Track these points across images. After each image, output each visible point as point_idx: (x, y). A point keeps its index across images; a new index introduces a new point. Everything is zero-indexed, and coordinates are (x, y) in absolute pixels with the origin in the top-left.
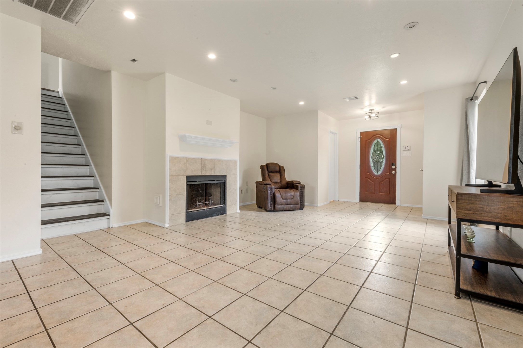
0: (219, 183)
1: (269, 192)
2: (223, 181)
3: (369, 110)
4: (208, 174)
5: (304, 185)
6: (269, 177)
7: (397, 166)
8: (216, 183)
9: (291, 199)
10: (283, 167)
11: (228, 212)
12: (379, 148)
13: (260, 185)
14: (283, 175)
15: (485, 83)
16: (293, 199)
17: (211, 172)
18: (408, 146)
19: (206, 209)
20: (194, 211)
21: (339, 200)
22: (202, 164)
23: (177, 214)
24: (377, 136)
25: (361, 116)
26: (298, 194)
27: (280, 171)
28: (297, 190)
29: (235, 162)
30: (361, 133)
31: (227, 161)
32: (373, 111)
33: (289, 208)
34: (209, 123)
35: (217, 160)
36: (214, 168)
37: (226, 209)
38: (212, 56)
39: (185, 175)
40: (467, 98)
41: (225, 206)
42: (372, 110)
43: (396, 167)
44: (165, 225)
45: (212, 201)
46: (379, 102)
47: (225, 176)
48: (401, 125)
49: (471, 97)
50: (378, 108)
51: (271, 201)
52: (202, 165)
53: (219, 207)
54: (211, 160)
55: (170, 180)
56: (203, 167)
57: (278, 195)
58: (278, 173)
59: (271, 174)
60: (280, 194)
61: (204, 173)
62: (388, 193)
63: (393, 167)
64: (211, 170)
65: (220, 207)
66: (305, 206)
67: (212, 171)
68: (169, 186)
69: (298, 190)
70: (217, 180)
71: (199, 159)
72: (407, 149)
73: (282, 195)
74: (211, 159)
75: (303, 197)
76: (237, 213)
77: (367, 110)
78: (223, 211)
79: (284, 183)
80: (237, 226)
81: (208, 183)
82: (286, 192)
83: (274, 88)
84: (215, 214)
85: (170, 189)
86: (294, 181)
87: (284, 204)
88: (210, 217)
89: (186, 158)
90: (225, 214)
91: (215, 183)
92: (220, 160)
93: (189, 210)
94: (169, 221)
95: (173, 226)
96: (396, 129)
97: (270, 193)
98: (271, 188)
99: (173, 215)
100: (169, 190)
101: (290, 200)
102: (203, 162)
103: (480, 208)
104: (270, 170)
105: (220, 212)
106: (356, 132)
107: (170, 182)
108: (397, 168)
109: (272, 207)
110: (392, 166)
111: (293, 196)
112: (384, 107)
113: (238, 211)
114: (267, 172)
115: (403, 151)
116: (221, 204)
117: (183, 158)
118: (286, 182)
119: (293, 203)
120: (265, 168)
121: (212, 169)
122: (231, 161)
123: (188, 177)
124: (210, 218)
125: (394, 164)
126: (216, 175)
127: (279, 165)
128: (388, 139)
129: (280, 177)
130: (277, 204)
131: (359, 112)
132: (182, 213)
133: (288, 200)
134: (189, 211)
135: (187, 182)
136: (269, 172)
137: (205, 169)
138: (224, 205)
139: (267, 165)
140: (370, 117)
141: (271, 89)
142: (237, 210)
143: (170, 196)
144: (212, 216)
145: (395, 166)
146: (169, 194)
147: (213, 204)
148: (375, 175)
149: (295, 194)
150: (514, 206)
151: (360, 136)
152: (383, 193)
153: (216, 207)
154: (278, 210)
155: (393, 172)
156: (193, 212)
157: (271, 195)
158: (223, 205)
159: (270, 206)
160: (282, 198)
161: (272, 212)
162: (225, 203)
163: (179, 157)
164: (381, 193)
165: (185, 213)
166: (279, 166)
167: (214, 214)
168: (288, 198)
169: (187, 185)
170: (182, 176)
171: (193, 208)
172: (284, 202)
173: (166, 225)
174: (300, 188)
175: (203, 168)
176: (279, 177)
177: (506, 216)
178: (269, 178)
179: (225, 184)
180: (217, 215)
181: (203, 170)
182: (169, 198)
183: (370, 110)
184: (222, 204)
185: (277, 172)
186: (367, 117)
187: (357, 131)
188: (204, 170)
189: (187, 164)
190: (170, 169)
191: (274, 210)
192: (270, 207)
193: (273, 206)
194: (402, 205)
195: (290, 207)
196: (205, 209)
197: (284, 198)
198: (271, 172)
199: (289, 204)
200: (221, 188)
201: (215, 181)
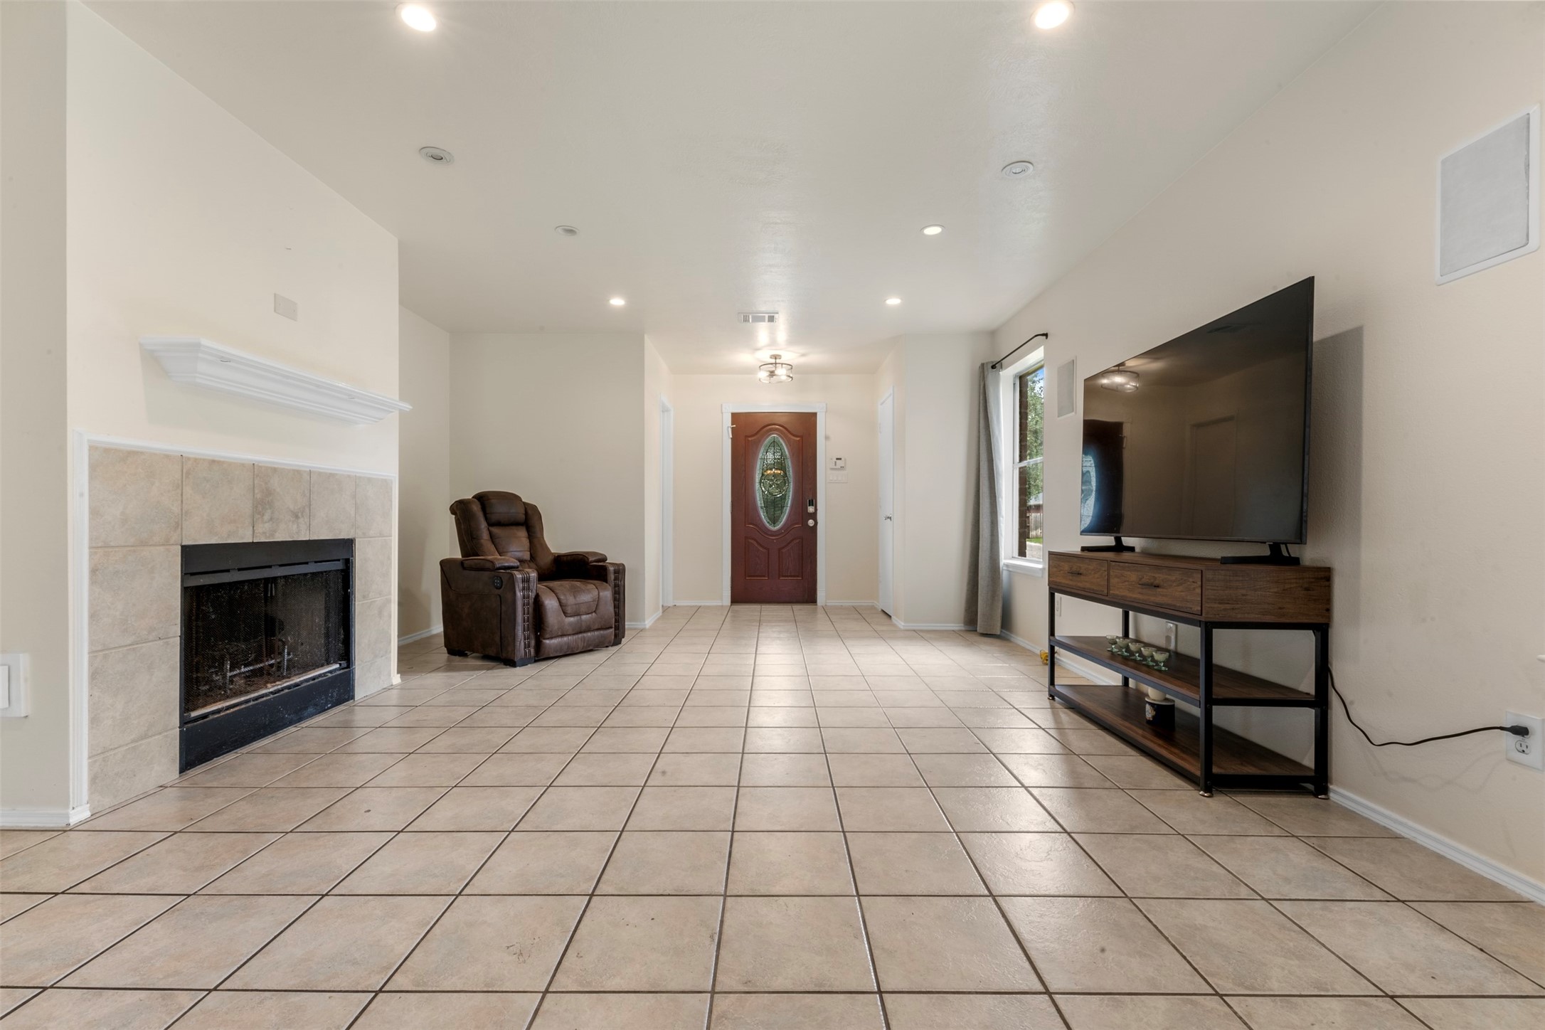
0: (322, 573)
1: (519, 594)
2: (339, 566)
3: (769, 357)
4: (280, 536)
5: (623, 565)
6: (493, 543)
7: (818, 508)
8: (313, 574)
9: (592, 613)
10: (534, 508)
11: (359, 693)
12: (778, 459)
13: (467, 572)
14: (539, 535)
15: (1045, 337)
16: (595, 612)
17: (295, 527)
18: (840, 459)
19: (272, 693)
20: (219, 711)
21: (677, 604)
22: (256, 491)
23: (133, 741)
24: (773, 426)
25: (749, 371)
26: (607, 594)
27: (529, 520)
28: (605, 583)
29: (385, 484)
30: (736, 417)
31: (357, 481)
32: (778, 361)
33: (585, 644)
34: (285, 307)
35: (320, 474)
36: (307, 510)
37: (353, 680)
39: (177, 544)
40: (984, 362)
41: (348, 667)
42: (776, 359)
43: (816, 510)
44: (67, 816)
45: (289, 654)
46: (793, 341)
47: (348, 544)
48: (826, 405)
49: (993, 362)
50: (791, 355)
51: (528, 627)
52: (258, 496)
53: (325, 674)
54: (296, 474)
55: (94, 571)
56: (263, 503)
57: (550, 603)
58: (520, 527)
59: (495, 530)
60: (558, 599)
61: (264, 533)
62: (798, 576)
63: (811, 509)
64: (297, 517)
65: (330, 672)
66: (626, 632)
67: (301, 520)
68: (91, 605)
69: (607, 582)
70: (316, 562)
71: (243, 465)
72: (838, 466)
73: (564, 601)
74: (294, 470)
75: (622, 603)
76: (391, 688)
77: (765, 356)
78: (341, 690)
79: (545, 561)
80: (391, 740)
81: (279, 574)
82: (575, 592)
83: (570, 231)
84: (311, 710)
85: (93, 616)
86: (588, 553)
87: (570, 632)
88: (291, 723)
89: (182, 459)
90: (348, 700)
91: (306, 575)
92: (330, 474)
93: (194, 710)
94: (90, 789)
95: (114, 810)
96: (815, 415)
97: (524, 597)
98: (526, 580)
99: (112, 753)
100: (90, 624)
101: (588, 616)
102: (261, 483)
103: (1243, 595)
104: (494, 518)
105: (332, 697)
106: (722, 413)
107: (93, 582)
108: (818, 512)
109: (529, 646)
110: (809, 507)
111: (596, 603)
112: (803, 355)
113: (396, 679)
114: (483, 525)
115: (832, 469)
116: (328, 663)
117: (167, 456)
118: (551, 558)
119: (596, 627)
120: (476, 508)
121: (300, 515)
122: (369, 480)
123: (189, 553)
124: (292, 729)
125: (813, 502)
126: (316, 538)
127: (523, 500)
128: (798, 439)
129: (531, 542)
130: (547, 636)
131: (745, 358)
132: (160, 734)
133: (584, 617)
134: (194, 714)
135: (186, 574)
136: (491, 524)
137: (269, 511)
138: (344, 663)
139: (482, 498)
140: (772, 374)
141: (560, 230)
142: (390, 675)
143: (93, 653)
144: (300, 720)
145: (813, 507)
146: (92, 642)
147: (295, 668)
148: (769, 530)
149: (601, 594)
150: (1291, 588)
151: (732, 425)
152: (787, 576)
153: (313, 679)
154: (551, 655)
155: (811, 523)
156: (211, 717)
157: (528, 604)
158: (338, 666)
159: (525, 643)
160: (565, 613)
161: (529, 665)
162: (346, 655)
163: (142, 453)
164: (783, 576)
165: (178, 729)
166: (524, 503)
167: (306, 708)
168: (583, 609)
169: (186, 590)
170: (162, 548)
171: (210, 698)
172: (570, 624)
173: (71, 812)
174: (612, 577)
175: (260, 507)
176: (526, 542)
177: (1280, 608)
178: (492, 548)
179: (346, 575)
180: (320, 713)
181: (263, 515)
182: (91, 664)
183: (771, 358)
184: (335, 662)
185: (516, 524)
186: (763, 375)
187: (723, 409)
188: (266, 517)
189: (188, 490)
190: (94, 512)
191: (540, 655)
192: (525, 648)
193: (533, 643)
194: (831, 603)
195: (588, 641)
196: (266, 695)
197: (569, 610)
198: (499, 524)
199: (585, 632)
200: (328, 595)
201: (307, 563)
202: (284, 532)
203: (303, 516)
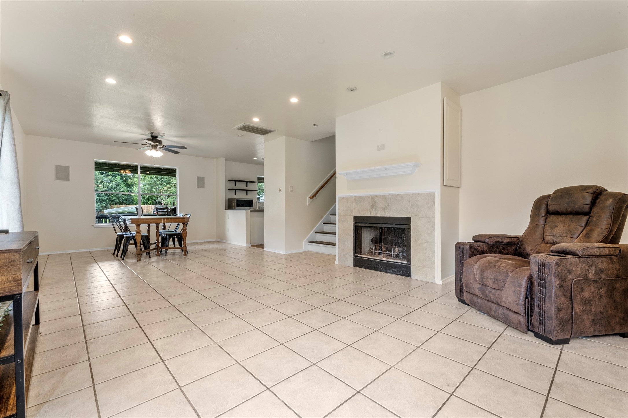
0: (400, 228)
2: (405, 226)
4: (379, 215)
6: (543, 227)
8: (396, 228)
11: (413, 276)
17: (384, 212)
19: (379, 260)
22: (371, 202)
29: (431, 196)
31: (412, 196)
34: (381, 148)
35: (393, 195)
36: (388, 207)
37: (411, 270)
38: (294, 100)
39: (352, 215)
41: (409, 264)
47: (408, 219)
52: (372, 204)
54: (384, 197)
55: (339, 220)
59: (554, 218)
61: (374, 214)
64: (384, 209)
65: (402, 263)
67: (386, 210)
70: (396, 224)
71: (367, 196)
74: (383, 195)
78: (405, 271)
81: (382, 226)
90: (409, 276)
91: (393, 228)
92: (398, 195)
94: (338, 259)
102: (373, 201)
105: (401, 271)
107: (339, 222)
113: (439, 282)
114: (544, 213)
116: (403, 260)
117: (351, 197)
121: (385, 209)
122: (419, 194)
123: (355, 218)
126: (393, 217)
132: (349, 255)
134: (358, 255)
135: (355, 223)
136: (549, 213)
137: (375, 208)
142: (434, 278)
143: (339, 235)
146: (338, 233)
158: (406, 262)
162: (408, 260)
163: (346, 197)
165: (353, 256)
167: (389, 270)
169: (355, 226)
170: (349, 216)
175: (372, 207)
182: (338, 237)
184: (405, 260)
188: (374, 210)
189: (354, 203)
190: (339, 209)
196: (377, 260)
199: (493, 303)
202: (380, 214)
203: (386, 209)
